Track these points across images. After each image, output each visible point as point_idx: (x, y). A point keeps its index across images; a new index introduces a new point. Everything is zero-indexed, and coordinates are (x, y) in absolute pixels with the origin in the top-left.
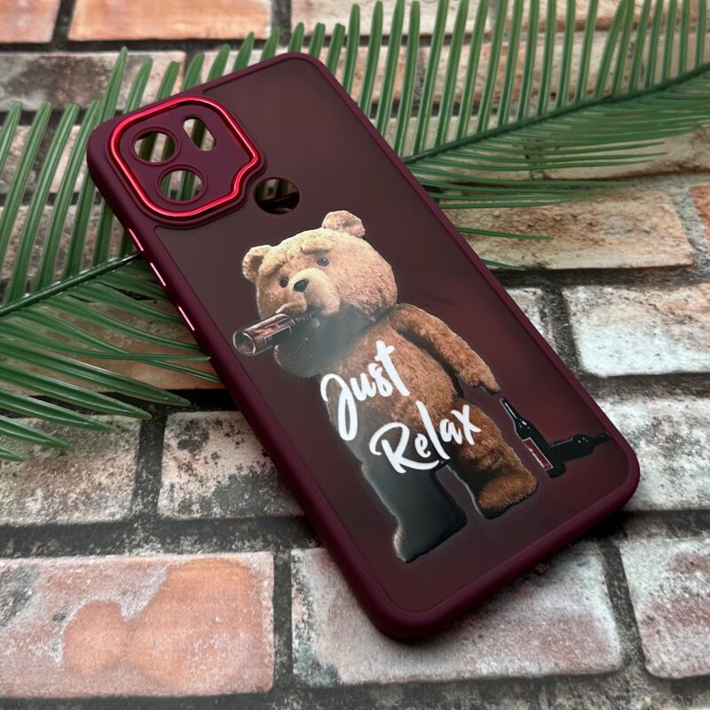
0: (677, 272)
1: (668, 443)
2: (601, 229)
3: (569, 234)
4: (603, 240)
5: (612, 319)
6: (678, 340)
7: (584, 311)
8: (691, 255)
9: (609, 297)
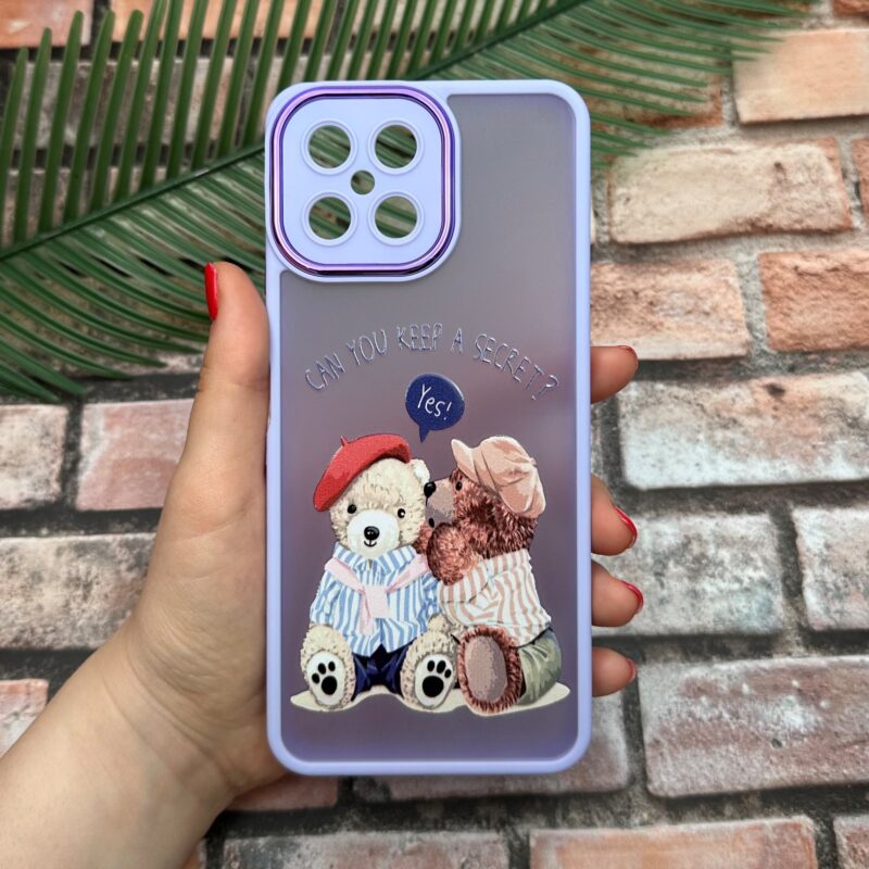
0: (730, 365)
1: (693, 563)
2: (662, 310)
3: (628, 316)
4: (661, 324)
5: (659, 422)
6: (719, 448)
7: (633, 412)
8: (748, 344)
9: (660, 395)
